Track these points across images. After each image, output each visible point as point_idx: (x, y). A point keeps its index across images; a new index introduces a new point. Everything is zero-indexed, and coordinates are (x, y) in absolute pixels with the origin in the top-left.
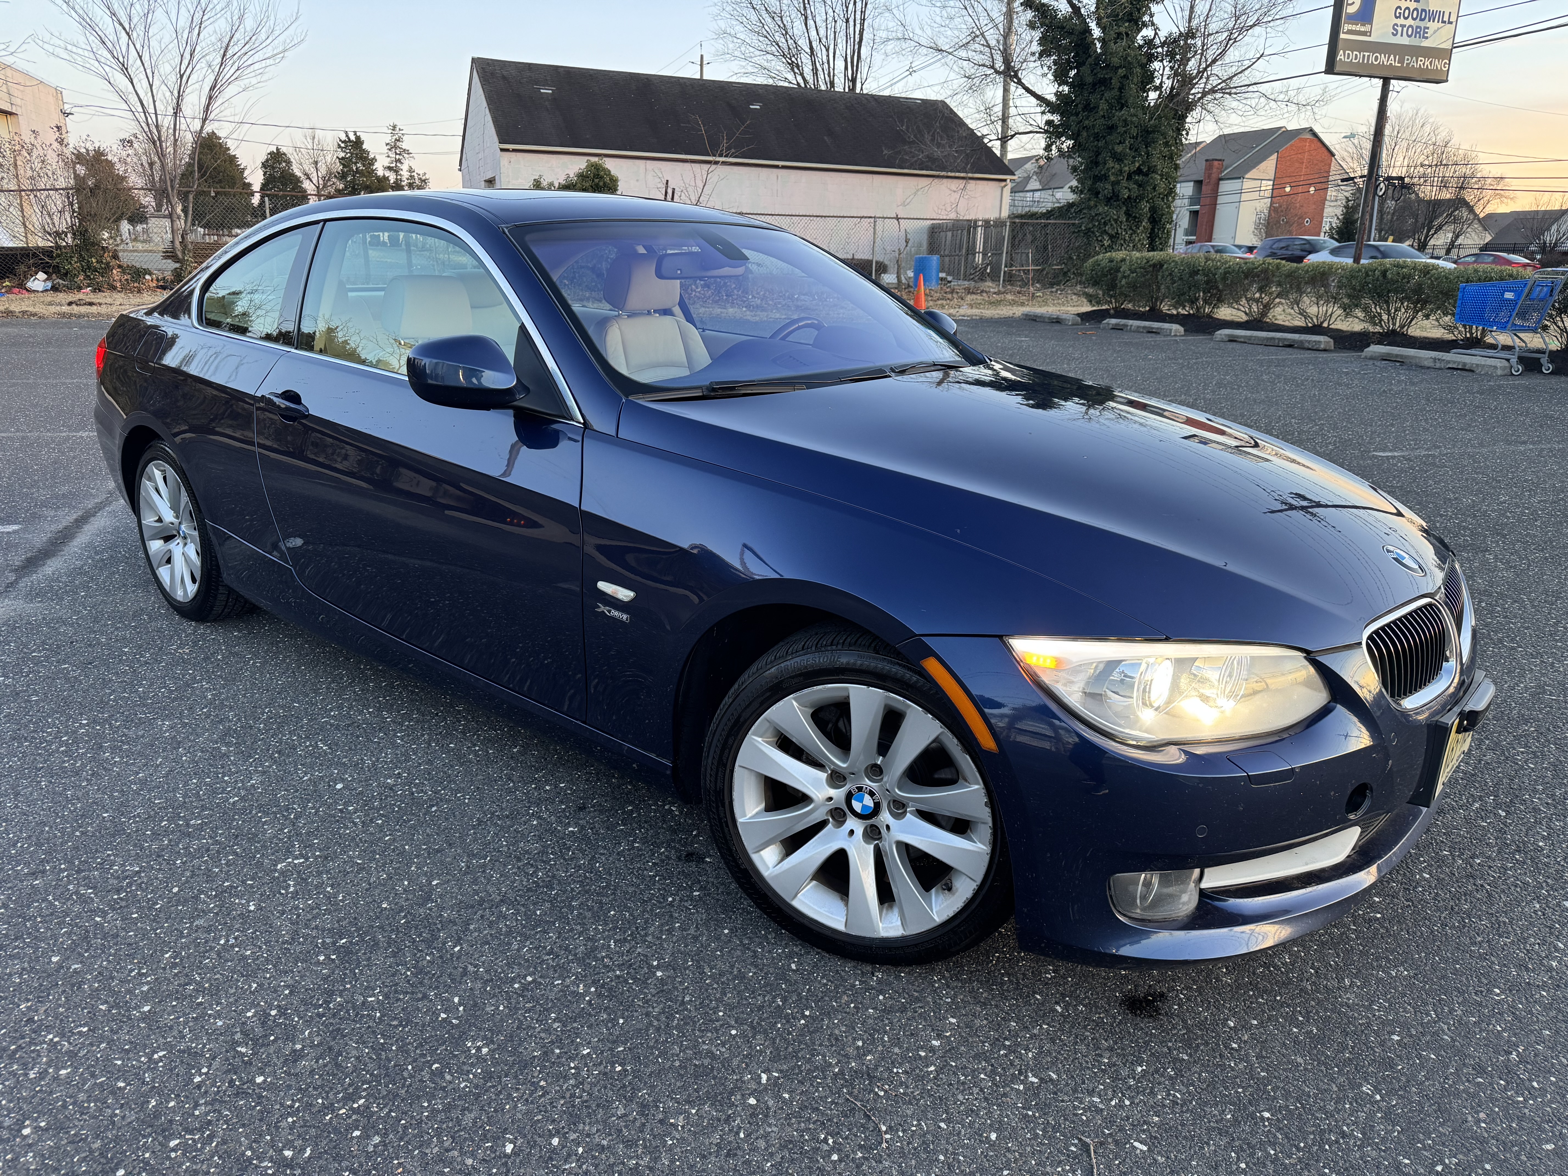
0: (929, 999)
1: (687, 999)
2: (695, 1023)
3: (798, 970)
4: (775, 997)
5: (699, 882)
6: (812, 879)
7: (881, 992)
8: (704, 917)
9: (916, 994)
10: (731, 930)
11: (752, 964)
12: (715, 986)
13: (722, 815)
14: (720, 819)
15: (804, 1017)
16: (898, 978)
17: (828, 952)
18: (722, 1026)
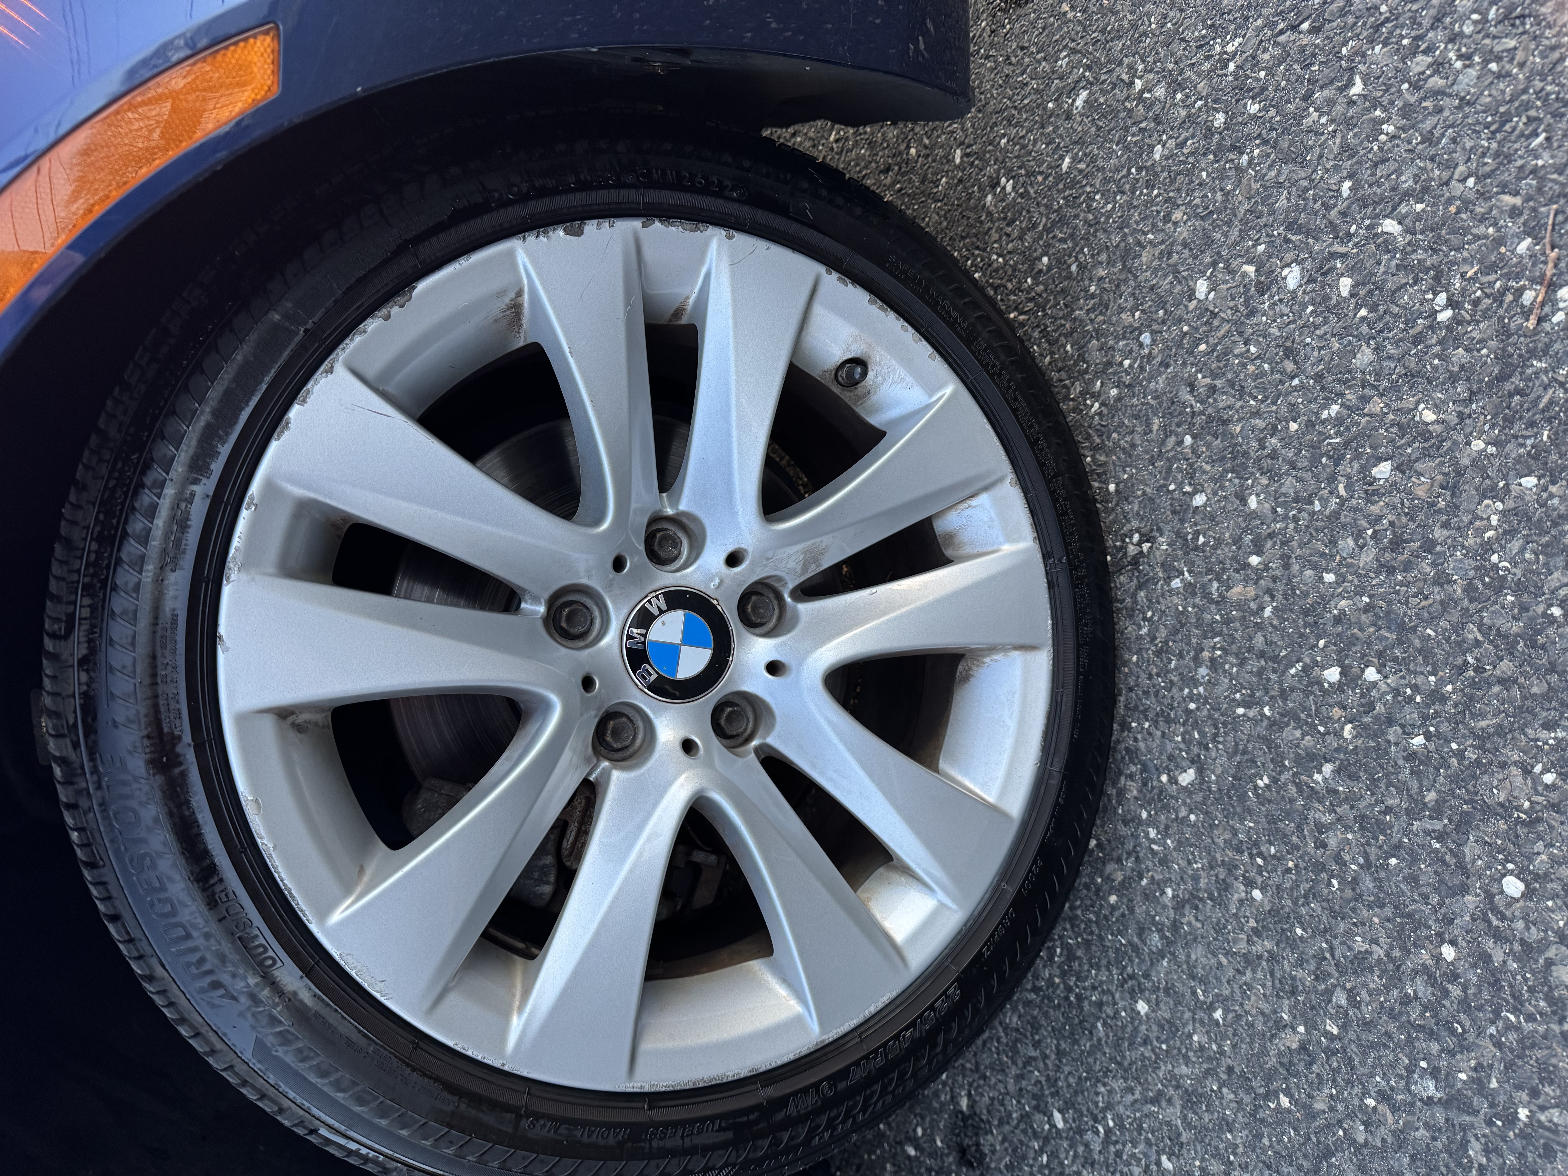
0: (1161, 383)
1: (1429, 1088)
2: (1527, 1043)
3: (1194, 761)
4: (1313, 794)
5: (1025, 1117)
6: (937, 770)
7: (1182, 510)
8: (1118, 1084)
9: (1156, 423)
10: (1133, 996)
11: (1220, 902)
12: (1341, 998)
13: (811, 1101)
14: (828, 1104)
15: (1350, 678)
16: (1123, 495)
17: (1114, 702)
18: (1498, 936)
